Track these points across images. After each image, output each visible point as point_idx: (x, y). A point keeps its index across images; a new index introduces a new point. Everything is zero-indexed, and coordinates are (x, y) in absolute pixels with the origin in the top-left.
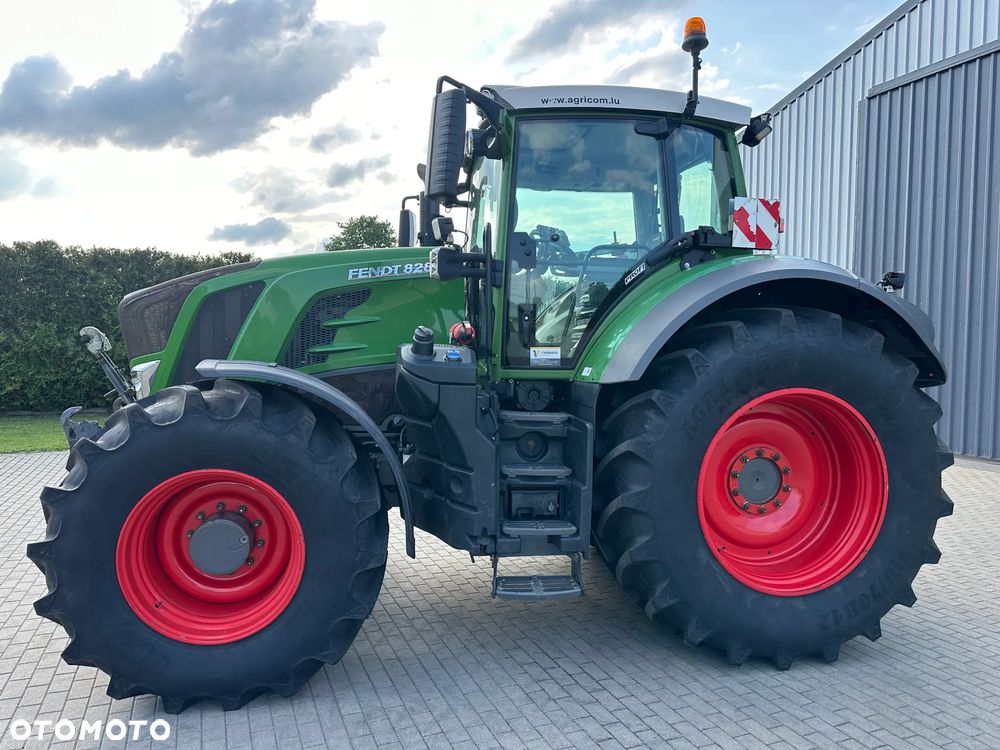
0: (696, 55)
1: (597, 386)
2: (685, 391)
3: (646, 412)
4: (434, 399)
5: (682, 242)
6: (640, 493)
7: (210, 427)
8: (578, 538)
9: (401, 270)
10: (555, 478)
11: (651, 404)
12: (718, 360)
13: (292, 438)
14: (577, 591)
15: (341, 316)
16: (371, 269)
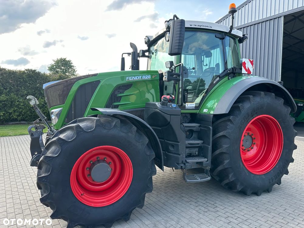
0: (233, 15)
1: (212, 115)
2: (238, 116)
3: (227, 123)
4: (169, 120)
5: (229, 71)
6: (227, 147)
7: (105, 131)
8: (208, 162)
9: (142, 78)
10: (198, 144)
11: (230, 120)
12: (246, 106)
13: (130, 134)
14: (209, 178)
15: (123, 93)
16: (133, 77)
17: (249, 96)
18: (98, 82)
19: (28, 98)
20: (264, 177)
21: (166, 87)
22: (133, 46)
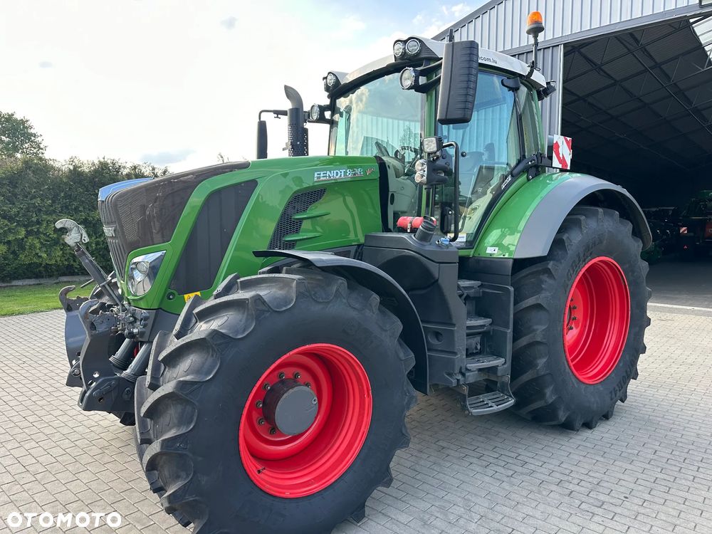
0: (535, 38)
1: (512, 260)
2: (562, 261)
3: (541, 276)
5: (531, 161)
6: (543, 330)
7: (316, 308)
8: (505, 366)
9: (345, 174)
10: (482, 326)
11: (548, 271)
12: (575, 239)
13: (368, 313)
14: (512, 402)
15: (305, 210)
16: (328, 173)
17: (578, 217)
18: (252, 184)
19: (59, 225)
20: (601, 389)
21: (393, 195)
22: (291, 93)
